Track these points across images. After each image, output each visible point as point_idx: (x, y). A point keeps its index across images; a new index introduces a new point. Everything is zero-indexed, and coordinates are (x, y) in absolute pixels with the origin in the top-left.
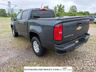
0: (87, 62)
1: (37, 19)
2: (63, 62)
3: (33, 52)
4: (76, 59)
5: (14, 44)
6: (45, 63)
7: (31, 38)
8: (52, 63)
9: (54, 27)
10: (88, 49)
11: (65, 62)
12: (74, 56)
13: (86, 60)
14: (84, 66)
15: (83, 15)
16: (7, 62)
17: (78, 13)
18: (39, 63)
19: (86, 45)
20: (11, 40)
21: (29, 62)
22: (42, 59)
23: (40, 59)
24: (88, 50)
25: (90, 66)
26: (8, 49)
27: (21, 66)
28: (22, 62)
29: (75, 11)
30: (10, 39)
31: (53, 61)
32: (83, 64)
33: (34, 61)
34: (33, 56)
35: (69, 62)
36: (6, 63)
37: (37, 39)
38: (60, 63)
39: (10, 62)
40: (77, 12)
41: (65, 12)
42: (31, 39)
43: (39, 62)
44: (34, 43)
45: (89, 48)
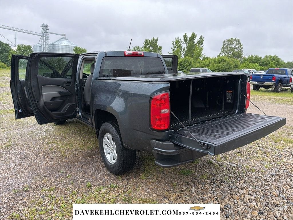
0: (241, 191)
1: (115, 79)
2: (178, 190)
3: (102, 165)
4: (214, 183)
5: (53, 143)
6: (130, 191)
7: (98, 127)
8: (149, 191)
9: (151, 98)
10: (252, 161)
11: (182, 191)
12: (208, 177)
13: (240, 187)
14: (230, 200)
15: (260, 65)
16: (34, 186)
17: (246, 60)
18: (114, 189)
19: (249, 150)
20: (44, 133)
21: (90, 187)
22: (122, 181)
23: (120, 182)
24: (251, 163)
25: (246, 200)
26: (36, 155)
27: (68, 194)
28: (71, 186)
29: (239, 55)
30: (44, 130)
31: (152, 187)
32: (230, 196)
33: (102, 185)
34: (100, 174)
35: (193, 189)
36: (31, 188)
37: (114, 129)
38: (168, 191)
39: (40, 185)
40: (243, 56)
41: (207, 58)
42: (99, 129)
43: (116, 187)
44: (106, 138)
45: (255, 158)
